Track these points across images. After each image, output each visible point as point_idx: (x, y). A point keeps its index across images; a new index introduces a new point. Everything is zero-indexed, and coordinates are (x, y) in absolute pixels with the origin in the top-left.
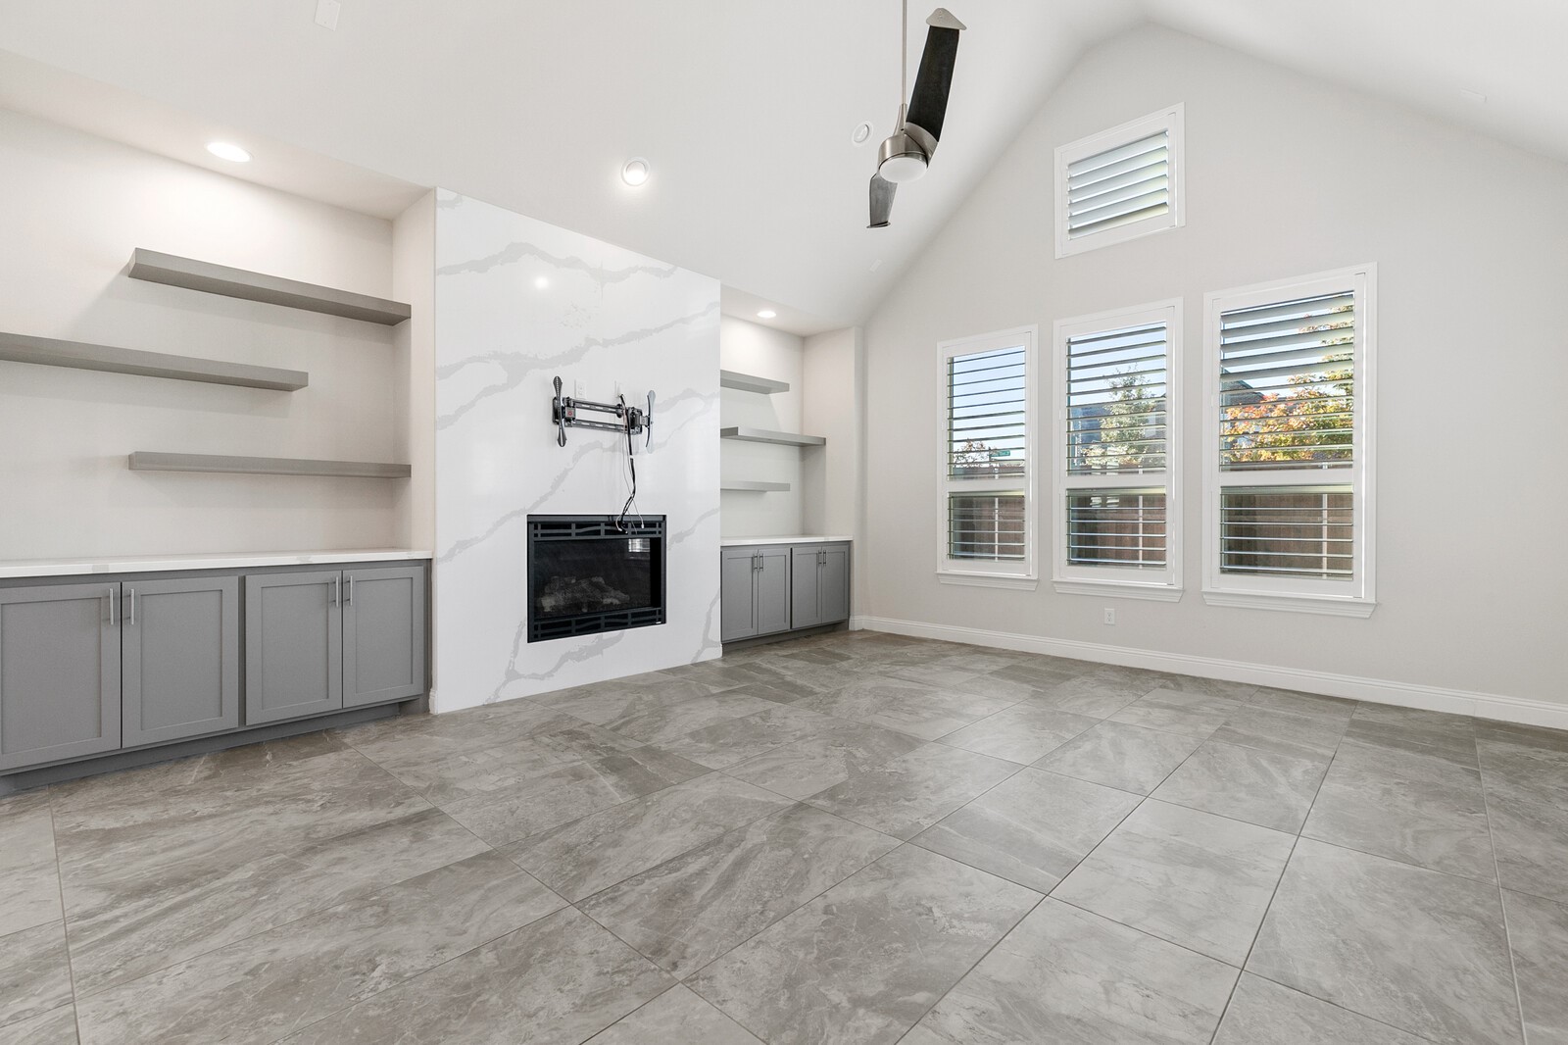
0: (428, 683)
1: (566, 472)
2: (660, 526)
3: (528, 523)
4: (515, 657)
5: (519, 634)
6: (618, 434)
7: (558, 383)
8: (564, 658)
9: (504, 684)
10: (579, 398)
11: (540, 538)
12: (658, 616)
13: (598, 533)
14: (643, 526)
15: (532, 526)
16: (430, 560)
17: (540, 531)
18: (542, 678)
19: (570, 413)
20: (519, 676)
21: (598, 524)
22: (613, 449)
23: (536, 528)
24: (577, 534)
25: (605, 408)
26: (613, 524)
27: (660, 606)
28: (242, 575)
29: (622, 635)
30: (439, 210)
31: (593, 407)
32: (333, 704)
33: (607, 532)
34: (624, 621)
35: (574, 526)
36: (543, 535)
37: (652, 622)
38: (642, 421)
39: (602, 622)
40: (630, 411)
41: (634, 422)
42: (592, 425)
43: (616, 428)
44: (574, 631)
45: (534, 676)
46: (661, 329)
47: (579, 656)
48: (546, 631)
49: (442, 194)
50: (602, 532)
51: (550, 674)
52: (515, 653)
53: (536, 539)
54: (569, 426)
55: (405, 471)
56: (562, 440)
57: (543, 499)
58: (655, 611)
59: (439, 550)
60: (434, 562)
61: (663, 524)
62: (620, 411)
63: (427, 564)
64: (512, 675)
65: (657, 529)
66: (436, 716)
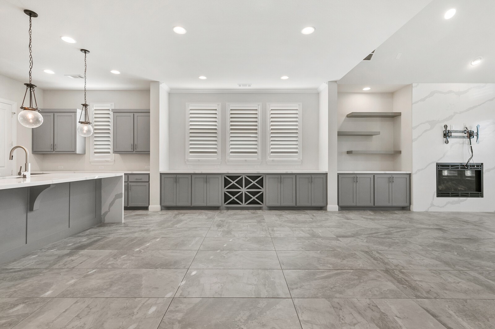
0: (410, 204)
2: (481, 166)
3: (436, 165)
4: (433, 200)
5: (434, 195)
6: (465, 139)
7: (446, 127)
9: (430, 207)
10: (452, 129)
11: (440, 169)
12: (480, 195)
13: (458, 168)
14: (476, 167)
15: (438, 166)
16: (410, 174)
17: (440, 167)
19: (450, 134)
20: (434, 206)
21: (458, 166)
22: (463, 143)
23: (439, 166)
24: (451, 168)
25: (460, 132)
26: (464, 166)
27: (481, 192)
28: (374, 175)
30: (413, 89)
31: (456, 132)
32: (390, 205)
33: (461, 168)
34: (467, 195)
35: (450, 166)
36: (441, 168)
37: (478, 196)
38: (475, 134)
39: (460, 194)
40: (470, 132)
41: (470, 135)
42: (456, 137)
43: (464, 137)
44: (450, 196)
45: (438, 206)
46: (481, 105)
48: (442, 195)
49: (414, 85)
50: (460, 168)
52: (433, 199)
53: (439, 169)
54: (449, 138)
55: (400, 152)
56: (447, 142)
58: (479, 193)
59: (414, 171)
60: (412, 175)
61: (482, 166)
62: (465, 132)
63: (410, 175)
64: (432, 205)
65: (479, 167)
66: (413, 212)
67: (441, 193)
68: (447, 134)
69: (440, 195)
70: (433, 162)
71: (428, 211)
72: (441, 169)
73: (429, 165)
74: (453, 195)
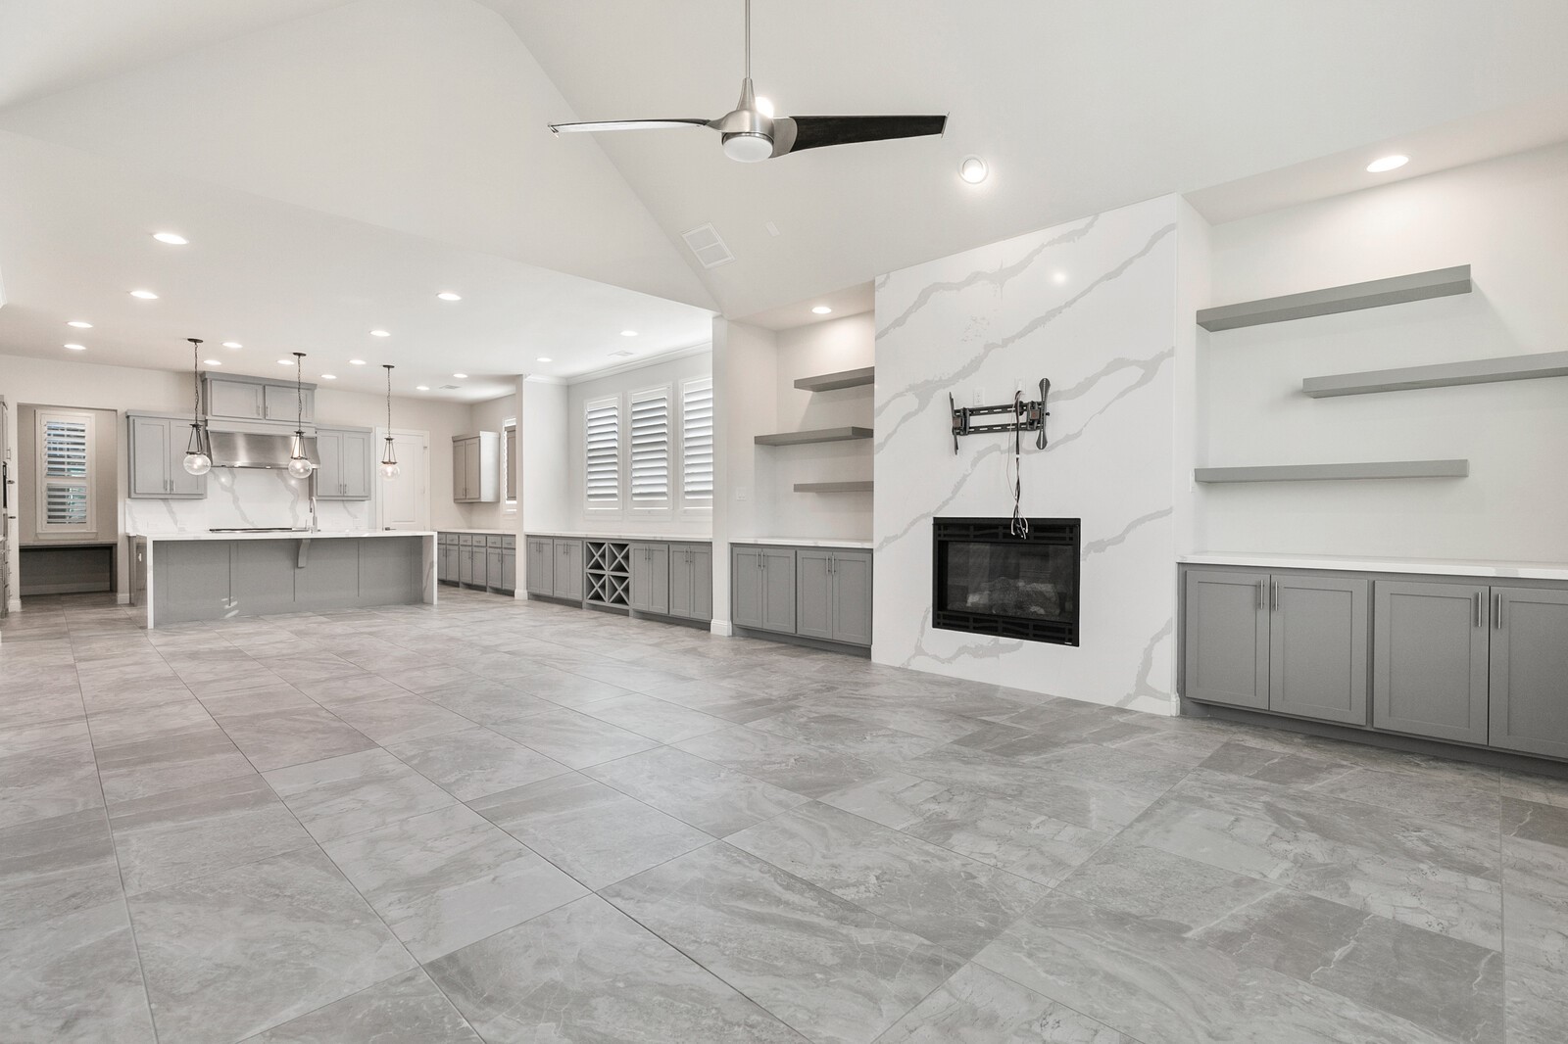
1: (964, 478)
5: (925, 618)
8: (963, 650)
9: (914, 656)
18: (943, 662)
29: (1021, 645)
35: (972, 528)
42: (990, 429)
45: (936, 657)
46: (1075, 300)
47: (977, 652)
51: (949, 660)
57: (946, 503)
67: (944, 615)
68: (962, 423)
69: (942, 621)
70: (924, 516)
71: (910, 668)
72: (946, 539)
73: (913, 523)
74: (980, 625)
